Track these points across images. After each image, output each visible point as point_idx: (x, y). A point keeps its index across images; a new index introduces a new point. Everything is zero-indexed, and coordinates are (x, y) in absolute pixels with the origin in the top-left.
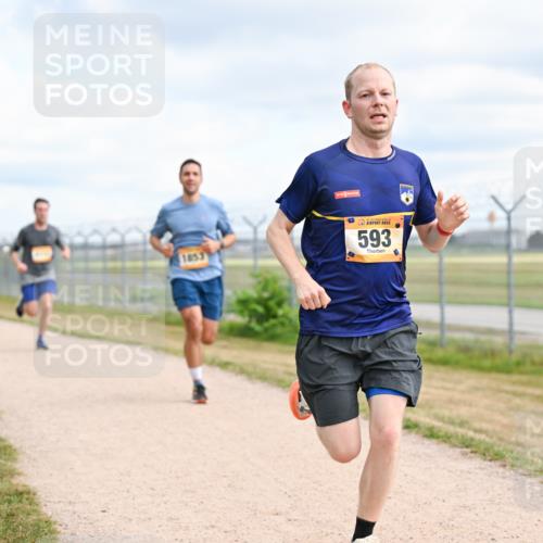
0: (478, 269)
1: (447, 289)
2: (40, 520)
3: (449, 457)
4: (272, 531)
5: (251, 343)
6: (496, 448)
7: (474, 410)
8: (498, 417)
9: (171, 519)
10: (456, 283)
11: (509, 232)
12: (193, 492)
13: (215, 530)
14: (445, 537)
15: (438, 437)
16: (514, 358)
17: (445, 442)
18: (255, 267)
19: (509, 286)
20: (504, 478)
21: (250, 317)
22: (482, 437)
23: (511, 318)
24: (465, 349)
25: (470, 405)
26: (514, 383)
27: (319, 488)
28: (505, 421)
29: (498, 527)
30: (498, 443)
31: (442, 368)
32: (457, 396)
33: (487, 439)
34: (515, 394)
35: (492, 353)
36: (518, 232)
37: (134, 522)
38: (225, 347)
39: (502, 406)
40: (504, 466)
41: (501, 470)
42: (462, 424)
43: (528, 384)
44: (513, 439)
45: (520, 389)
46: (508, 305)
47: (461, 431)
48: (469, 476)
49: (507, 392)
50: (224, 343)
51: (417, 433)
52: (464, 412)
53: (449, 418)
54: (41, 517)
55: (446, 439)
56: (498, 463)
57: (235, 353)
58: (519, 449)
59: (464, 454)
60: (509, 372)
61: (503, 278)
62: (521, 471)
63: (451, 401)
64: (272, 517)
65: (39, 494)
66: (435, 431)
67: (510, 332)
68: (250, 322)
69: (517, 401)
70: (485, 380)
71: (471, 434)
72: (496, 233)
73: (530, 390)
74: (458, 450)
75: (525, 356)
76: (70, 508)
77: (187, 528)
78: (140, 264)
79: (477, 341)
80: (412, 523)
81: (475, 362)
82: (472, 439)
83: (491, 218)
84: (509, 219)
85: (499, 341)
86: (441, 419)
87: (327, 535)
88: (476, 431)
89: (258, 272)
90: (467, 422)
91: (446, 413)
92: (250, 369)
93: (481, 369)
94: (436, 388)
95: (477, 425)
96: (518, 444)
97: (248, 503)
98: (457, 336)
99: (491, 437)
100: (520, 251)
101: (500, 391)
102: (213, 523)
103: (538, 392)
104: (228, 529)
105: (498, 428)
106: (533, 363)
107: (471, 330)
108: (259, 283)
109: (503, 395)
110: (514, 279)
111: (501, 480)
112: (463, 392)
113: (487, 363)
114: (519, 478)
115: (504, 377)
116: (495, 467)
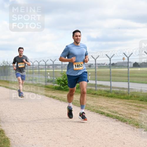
0: (120, 72)
1: (112, 77)
2: (5, 138)
3: (112, 121)
4: (66, 141)
5: (61, 92)
6: (125, 119)
7: (119, 109)
8: (125, 111)
9: (40, 138)
10: (114, 76)
11: (128, 62)
12: (46, 131)
13: (51, 140)
14: (111, 142)
15: (110, 116)
16: (130, 95)
17: (111, 117)
18: (62, 72)
19: (128, 77)
20: (127, 127)
21: (61, 85)
22: (121, 116)
23: (129, 85)
24: (117, 93)
25: (118, 108)
26: (129, 102)
27: (79, 129)
28: (127, 112)
29: (125, 140)
30: (125, 117)
31: (111, 98)
32: (115, 105)
33: (123, 117)
34: (130, 105)
35: (124, 94)
36: (131, 62)
37: (30, 138)
38: (54, 93)
39: (126, 108)
40: (127, 124)
41: (126, 125)
42: (116, 113)
43: (133, 102)
44: (129, 117)
45: (131, 104)
46: (128, 82)
47: (115, 114)
48: (118, 126)
49: (128, 104)
50: (54, 92)
51: (104, 115)
52: (116, 109)
53: (113, 111)
54: (6, 137)
55: (112, 117)
56: (125, 123)
57: (57, 94)
58: (131, 119)
59: (116, 121)
60: (128, 99)
61: (127, 75)
62: (131, 125)
63: (113, 107)
64: (66, 137)
65: (5, 131)
66: (109, 114)
67: (129, 89)
68: (61, 86)
69: (130, 107)
70: (122, 101)
71: (118, 115)
72: (125, 63)
73: (134, 104)
74: (115, 120)
75: (132, 95)
76: (13, 135)
77: (44, 140)
78: (32, 71)
79: (120, 91)
80: (103, 139)
81: (119, 97)
82: (119, 117)
83: (124, 59)
84: (128, 59)
85: (126, 91)
86: (111, 111)
87: (80, 142)
88: (119, 115)
89: (63, 73)
90: (117, 112)
91: (112, 110)
92: (61, 98)
93: (121, 98)
94: (109, 103)
95: (120, 113)
96: (130, 118)
97: (60, 133)
98: (114, 90)
99: (124, 116)
100: (131, 67)
101: (126, 104)
102: (51, 139)
103: (136, 104)
104: (55, 140)
105: (125, 114)
106: (135, 97)
107: (118, 88)
108: (63, 76)
109: (127, 105)
110: (130, 75)
111: (126, 127)
112: (116, 104)
113: (122, 97)
114: (131, 127)
115: (127, 100)
116: (125, 124)
